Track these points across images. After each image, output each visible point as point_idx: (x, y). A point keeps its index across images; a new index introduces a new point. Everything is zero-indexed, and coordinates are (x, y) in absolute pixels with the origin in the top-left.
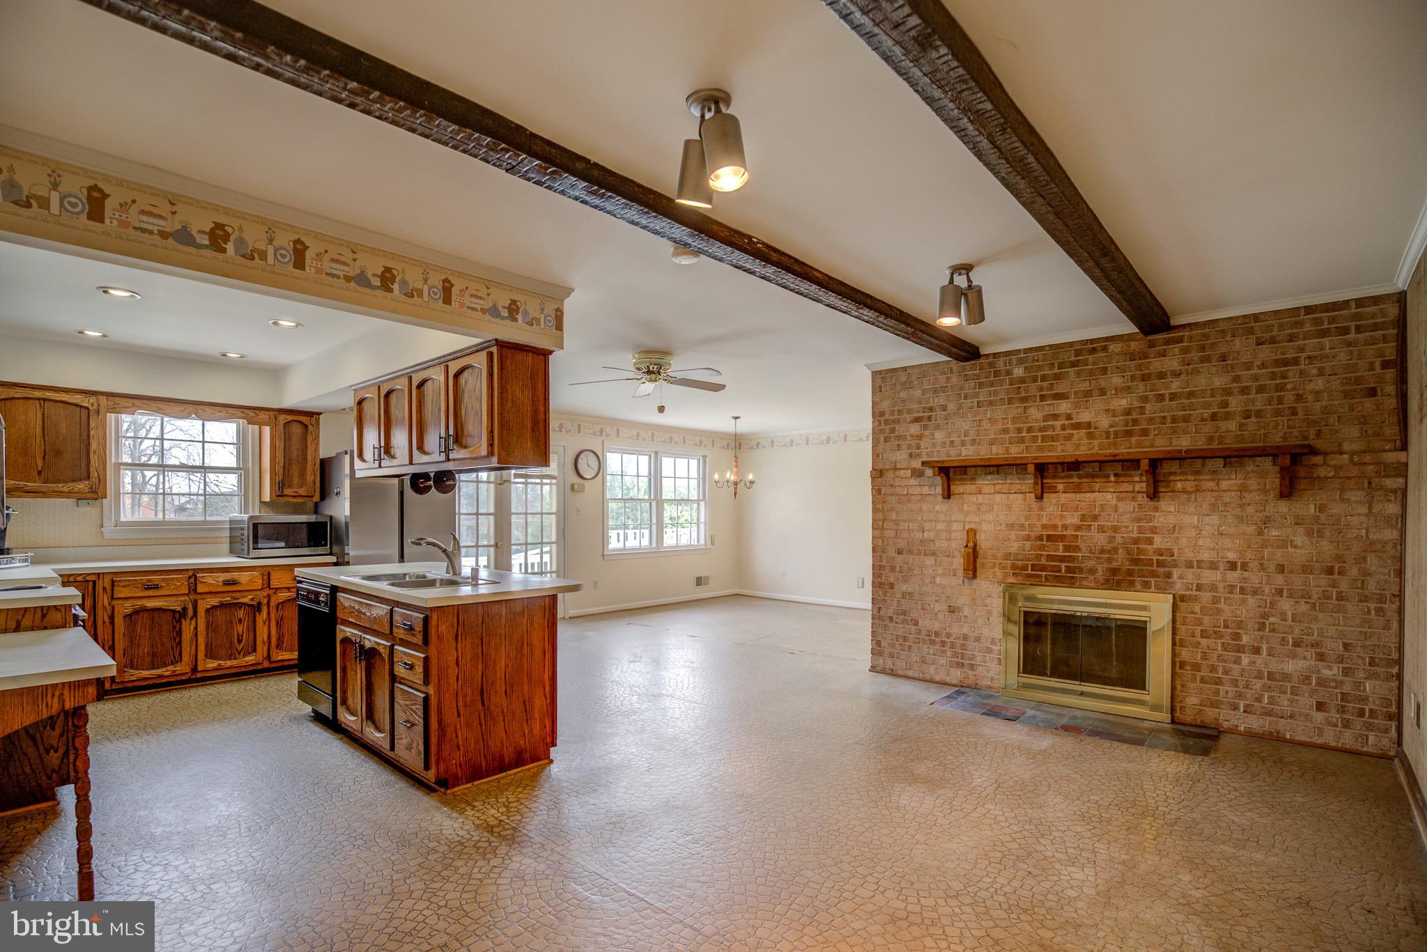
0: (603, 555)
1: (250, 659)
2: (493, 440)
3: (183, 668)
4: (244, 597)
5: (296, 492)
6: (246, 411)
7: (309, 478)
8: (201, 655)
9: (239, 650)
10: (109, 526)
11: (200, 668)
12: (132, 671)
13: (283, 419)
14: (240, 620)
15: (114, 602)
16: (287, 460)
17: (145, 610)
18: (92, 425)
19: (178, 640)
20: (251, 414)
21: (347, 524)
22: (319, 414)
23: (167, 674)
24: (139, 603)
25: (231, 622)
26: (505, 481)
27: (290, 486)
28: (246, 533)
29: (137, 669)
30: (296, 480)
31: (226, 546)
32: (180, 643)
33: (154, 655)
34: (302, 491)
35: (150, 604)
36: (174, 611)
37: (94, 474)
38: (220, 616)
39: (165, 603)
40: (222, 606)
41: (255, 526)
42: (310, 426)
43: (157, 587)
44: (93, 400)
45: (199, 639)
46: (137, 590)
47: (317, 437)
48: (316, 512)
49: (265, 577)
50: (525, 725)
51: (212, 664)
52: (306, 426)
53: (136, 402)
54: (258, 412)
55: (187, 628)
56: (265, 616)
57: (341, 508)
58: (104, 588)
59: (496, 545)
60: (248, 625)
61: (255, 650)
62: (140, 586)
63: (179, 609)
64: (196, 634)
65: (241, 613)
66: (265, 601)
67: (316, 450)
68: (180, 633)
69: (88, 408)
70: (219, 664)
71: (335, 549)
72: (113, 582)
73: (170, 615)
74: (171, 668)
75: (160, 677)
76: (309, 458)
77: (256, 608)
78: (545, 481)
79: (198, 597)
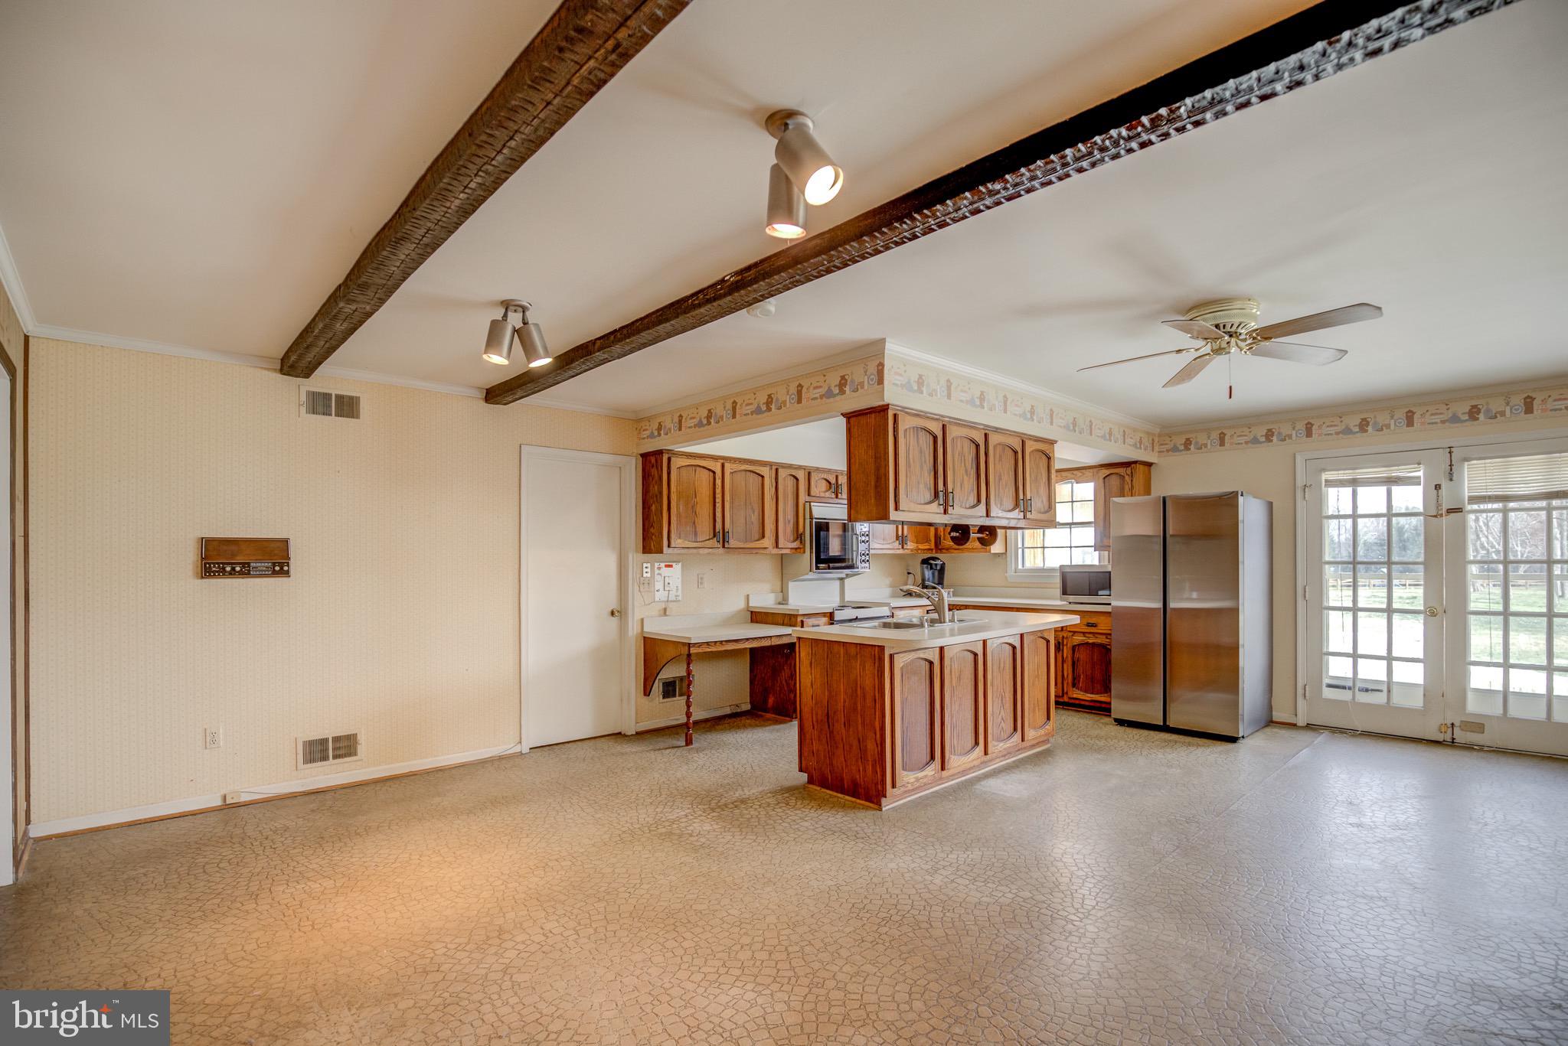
10: (1012, 574)
13: (1102, 473)
16: (1106, 512)
26: (1450, 510)
41: (1064, 574)
42: (1126, 477)
50: (860, 763)
52: (1123, 477)
59: (1429, 612)
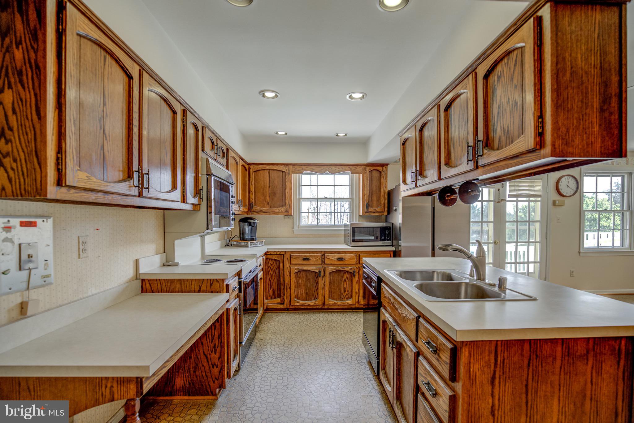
0: (579, 253)
1: (349, 302)
2: (543, 127)
3: (318, 302)
4: (347, 267)
5: (375, 210)
6: (351, 167)
7: (382, 202)
8: (327, 296)
9: (345, 296)
10: (296, 228)
11: (326, 303)
12: (298, 300)
13: (368, 169)
14: (345, 280)
15: (291, 266)
16: (371, 192)
17: (303, 271)
18: (287, 180)
19: (317, 287)
20: (353, 168)
21: (400, 228)
22: (387, 165)
23: (312, 304)
24: (301, 267)
25: (341, 281)
26: (502, 200)
27: (372, 207)
28: (349, 232)
29: (300, 300)
30: (375, 203)
31: (342, 239)
32: (318, 289)
33: (307, 294)
34: (378, 209)
35: (306, 268)
36: (315, 272)
37: (287, 203)
38: (336, 277)
39: (311, 268)
40: (337, 271)
41: (353, 229)
42: (382, 173)
43: (307, 259)
44: (287, 168)
45: (326, 288)
46: (300, 260)
47: (386, 179)
48: (386, 221)
49: (357, 257)
51: (332, 302)
52: (381, 172)
53: (303, 167)
54: (356, 167)
55: (321, 282)
56: (357, 279)
57: (398, 219)
58: (287, 259)
59: (495, 243)
60: (349, 283)
61: (352, 297)
62: (301, 258)
63: (317, 271)
64: (325, 285)
65: (346, 276)
66: (357, 271)
67: (386, 186)
68: (318, 284)
69: (285, 172)
70: (335, 302)
71: (395, 242)
72: (291, 256)
73: (314, 274)
74: (313, 301)
75: (309, 305)
76: (382, 190)
77: (353, 274)
78: (531, 199)
79: (326, 266)
